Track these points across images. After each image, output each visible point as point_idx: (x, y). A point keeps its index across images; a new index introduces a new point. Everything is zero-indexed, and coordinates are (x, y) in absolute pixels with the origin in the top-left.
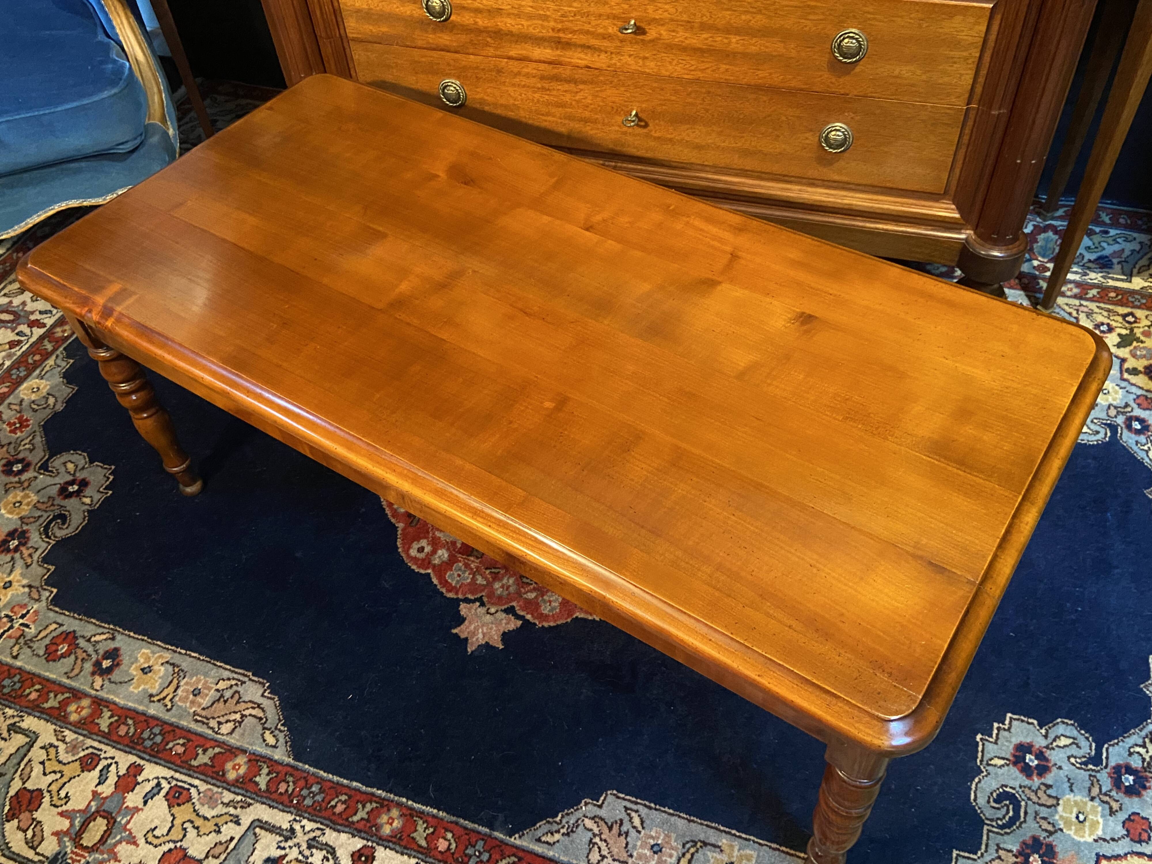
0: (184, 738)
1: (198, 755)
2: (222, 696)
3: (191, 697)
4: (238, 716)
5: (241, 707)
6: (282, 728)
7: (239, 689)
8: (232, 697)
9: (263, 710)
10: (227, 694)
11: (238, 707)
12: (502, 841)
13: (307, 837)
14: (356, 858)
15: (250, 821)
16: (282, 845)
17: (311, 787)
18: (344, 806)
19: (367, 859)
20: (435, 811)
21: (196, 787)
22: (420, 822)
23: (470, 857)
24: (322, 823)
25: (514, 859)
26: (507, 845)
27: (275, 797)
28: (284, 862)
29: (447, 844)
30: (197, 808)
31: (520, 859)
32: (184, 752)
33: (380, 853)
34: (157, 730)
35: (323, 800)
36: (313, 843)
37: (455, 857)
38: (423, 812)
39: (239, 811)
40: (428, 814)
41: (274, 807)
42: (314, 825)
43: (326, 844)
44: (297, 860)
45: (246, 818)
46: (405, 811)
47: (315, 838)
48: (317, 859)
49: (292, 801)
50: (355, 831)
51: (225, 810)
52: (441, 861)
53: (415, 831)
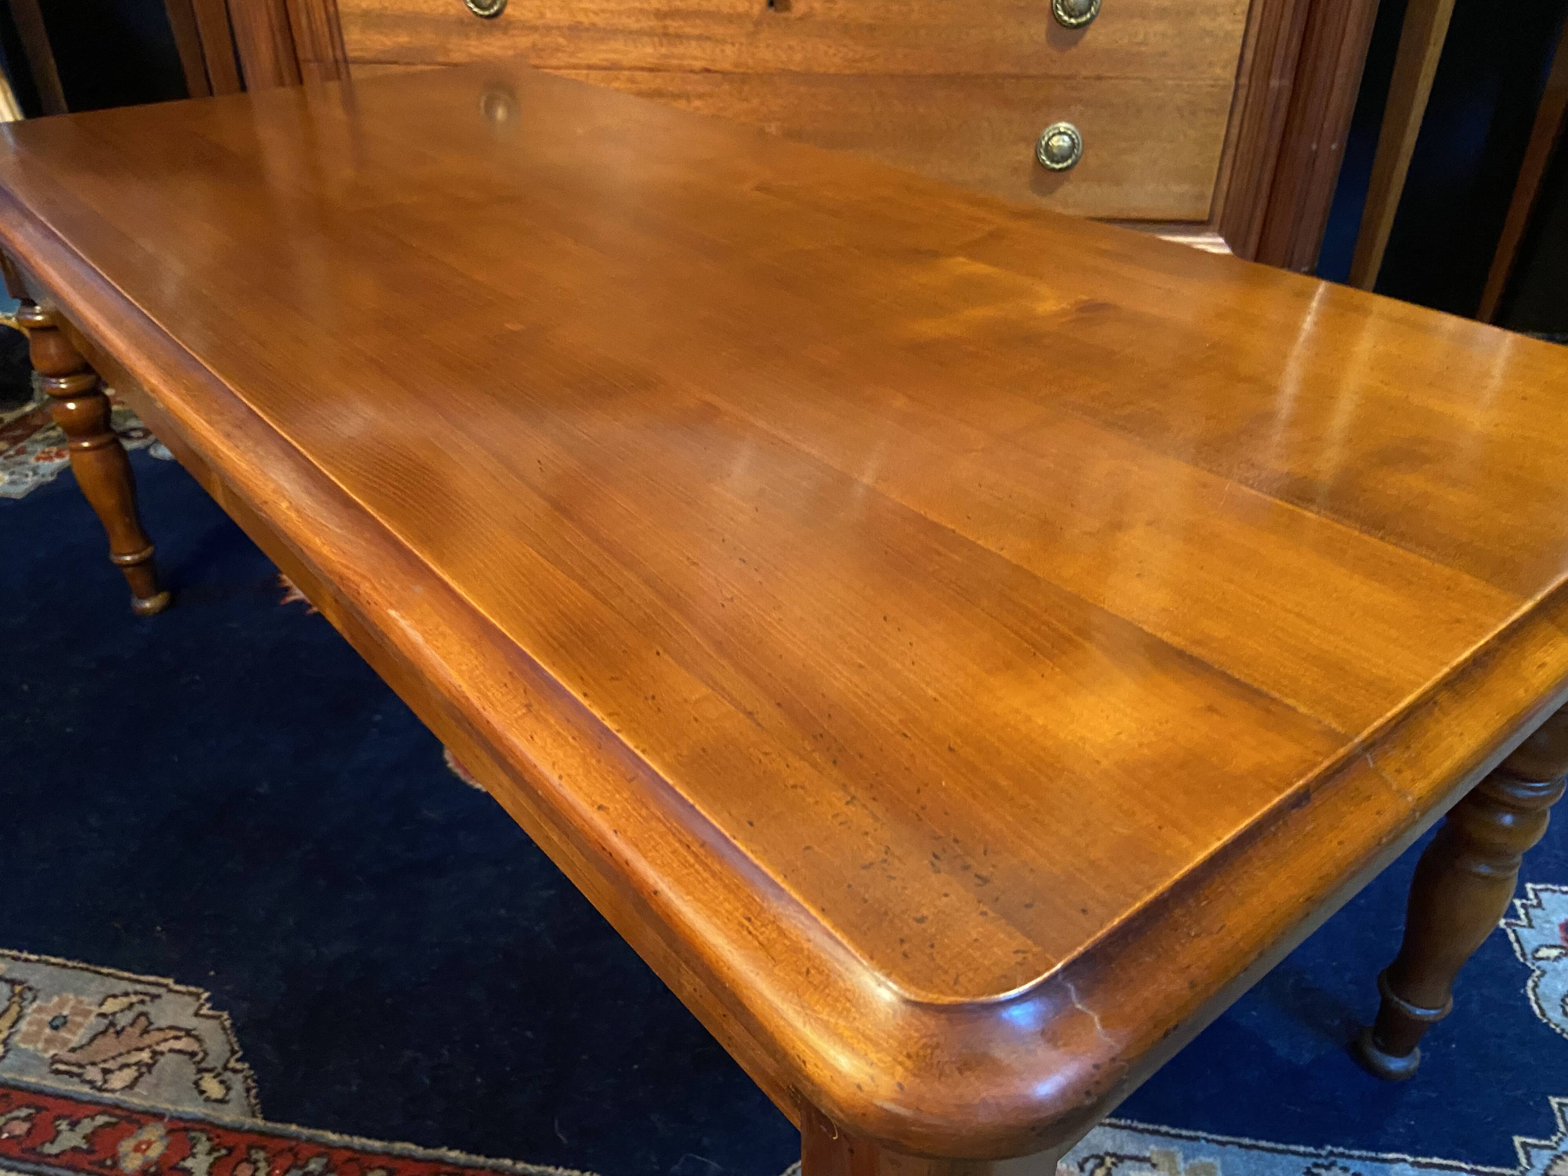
0: (28, 1106)
1: (58, 1133)
2: (112, 1024)
3: (48, 1031)
4: (145, 1056)
5: (153, 1037)
6: (239, 1066)
7: (148, 1008)
8: (132, 1024)
9: (197, 1039)
10: (123, 1020)
11: (148, 1040)
17: (306, 1164)
32: (29, 1132)
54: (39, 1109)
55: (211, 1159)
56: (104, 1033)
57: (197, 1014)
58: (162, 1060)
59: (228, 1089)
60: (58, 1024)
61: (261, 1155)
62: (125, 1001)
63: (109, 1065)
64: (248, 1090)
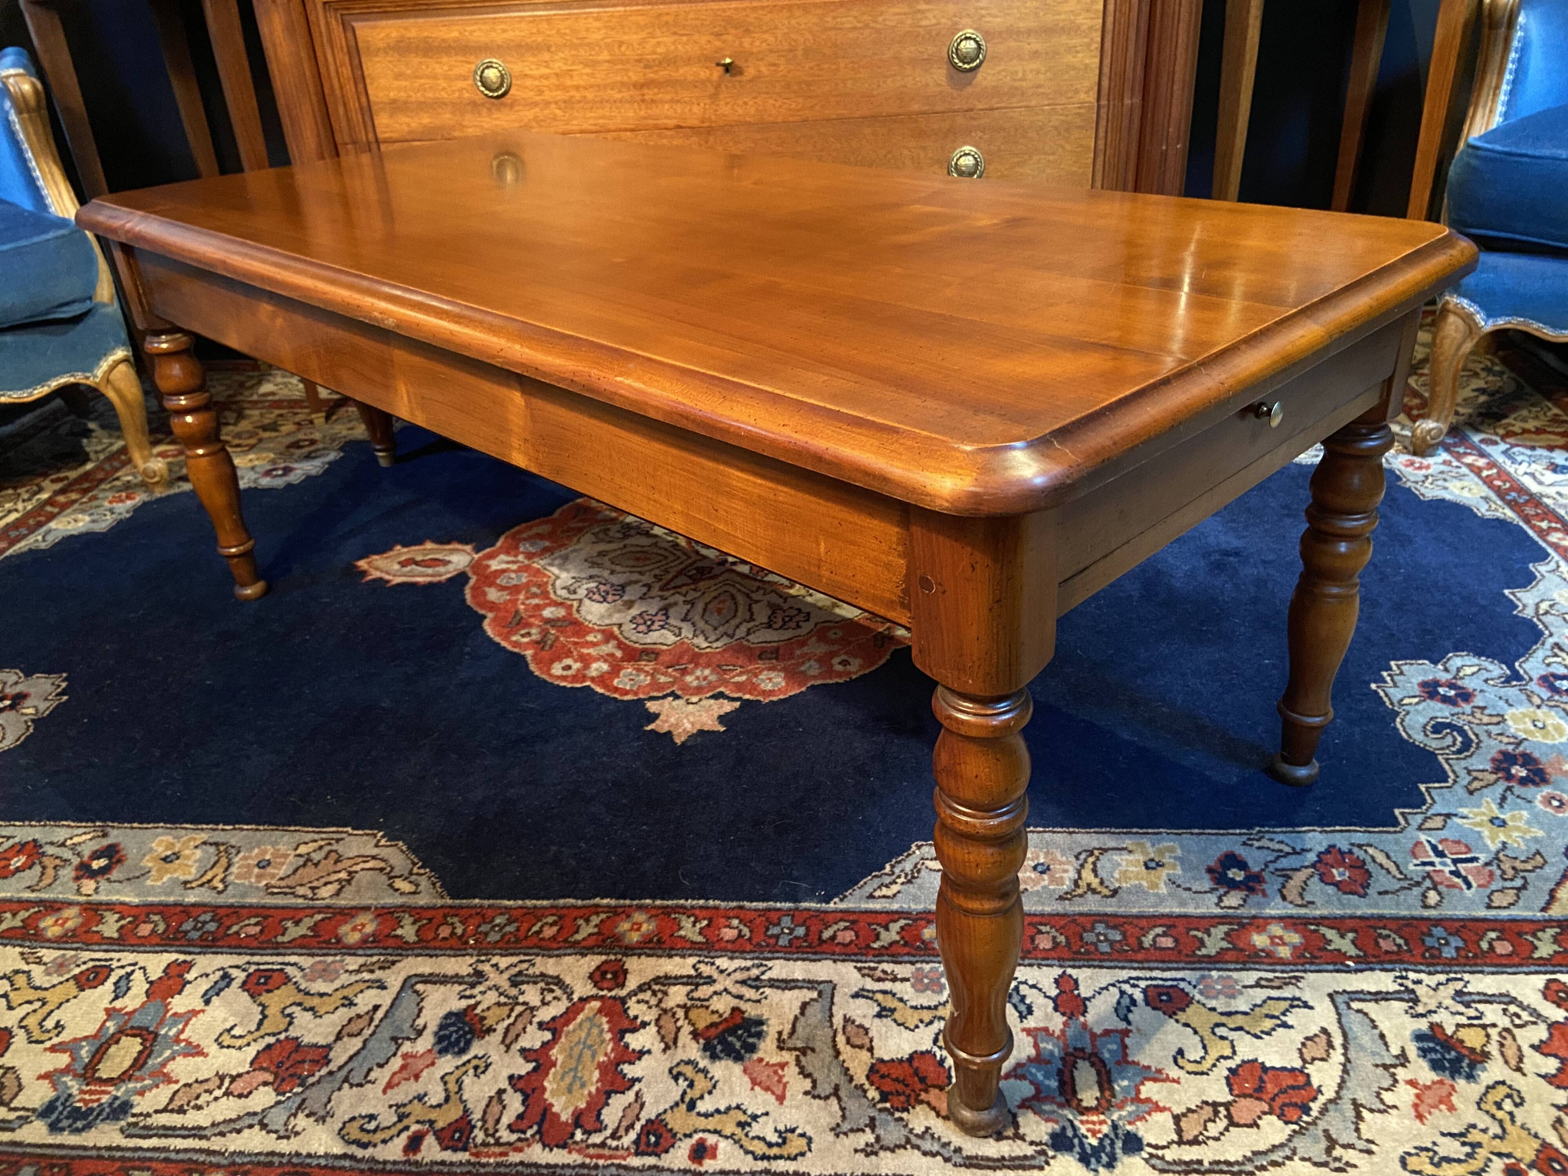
0: (256, 916)
1: (286, 929)
2: (309, 860)
3: (256, 870)
4: (343, 875)
5: (346, 864)
6: (421, 871)
7: (334, 847)
8: (326, 858)
9: (382, 860)
10: (317, 857)
11: (340, 866)
12: (818, 910)
13: (506, 975)
14: (597, 977)
15: (401, 979)
16: (468, 993)
17: (493, 920)
18: (555, 929)
19: (615, 975)
20: (701, 902)
21: (295, 964)
22: (684, 918)
23: (777, 937)
24: (525, 954)
25: (842, 925)
26: (826, 912)
27: (438, 944)
28: (478, 1011)
29: (735, 932)
30: (302, 987)
31: (853, 922)
32: (262, 931)
33: (632, 963)
34: (207, 917)
35: (518, 929)
36: (519, 979)
37: (754, 942)
38: (683, 907)
39: (379, 974)
40: (693, 907)
41: (437, 956)
42: (514, 959)
43: (542, 975)
44: (498, 1004)
45: (394, 978)
46: (654, 912)
47: (520, 973)
48: (531, 995)
49: (467, 942)
50: (582, 949)
51: (354, 978)
52: (735, 949)
53: (680, 928)
54: (266, 918)
55: (416, 927)
56: (304, 865)
57: (377, 846)
58: (357, 876)
59: (417, 885)
60: (263, 865)
61: (455, 920)
62: (315, 845)
63: (315, 884)
64: (434, 884)
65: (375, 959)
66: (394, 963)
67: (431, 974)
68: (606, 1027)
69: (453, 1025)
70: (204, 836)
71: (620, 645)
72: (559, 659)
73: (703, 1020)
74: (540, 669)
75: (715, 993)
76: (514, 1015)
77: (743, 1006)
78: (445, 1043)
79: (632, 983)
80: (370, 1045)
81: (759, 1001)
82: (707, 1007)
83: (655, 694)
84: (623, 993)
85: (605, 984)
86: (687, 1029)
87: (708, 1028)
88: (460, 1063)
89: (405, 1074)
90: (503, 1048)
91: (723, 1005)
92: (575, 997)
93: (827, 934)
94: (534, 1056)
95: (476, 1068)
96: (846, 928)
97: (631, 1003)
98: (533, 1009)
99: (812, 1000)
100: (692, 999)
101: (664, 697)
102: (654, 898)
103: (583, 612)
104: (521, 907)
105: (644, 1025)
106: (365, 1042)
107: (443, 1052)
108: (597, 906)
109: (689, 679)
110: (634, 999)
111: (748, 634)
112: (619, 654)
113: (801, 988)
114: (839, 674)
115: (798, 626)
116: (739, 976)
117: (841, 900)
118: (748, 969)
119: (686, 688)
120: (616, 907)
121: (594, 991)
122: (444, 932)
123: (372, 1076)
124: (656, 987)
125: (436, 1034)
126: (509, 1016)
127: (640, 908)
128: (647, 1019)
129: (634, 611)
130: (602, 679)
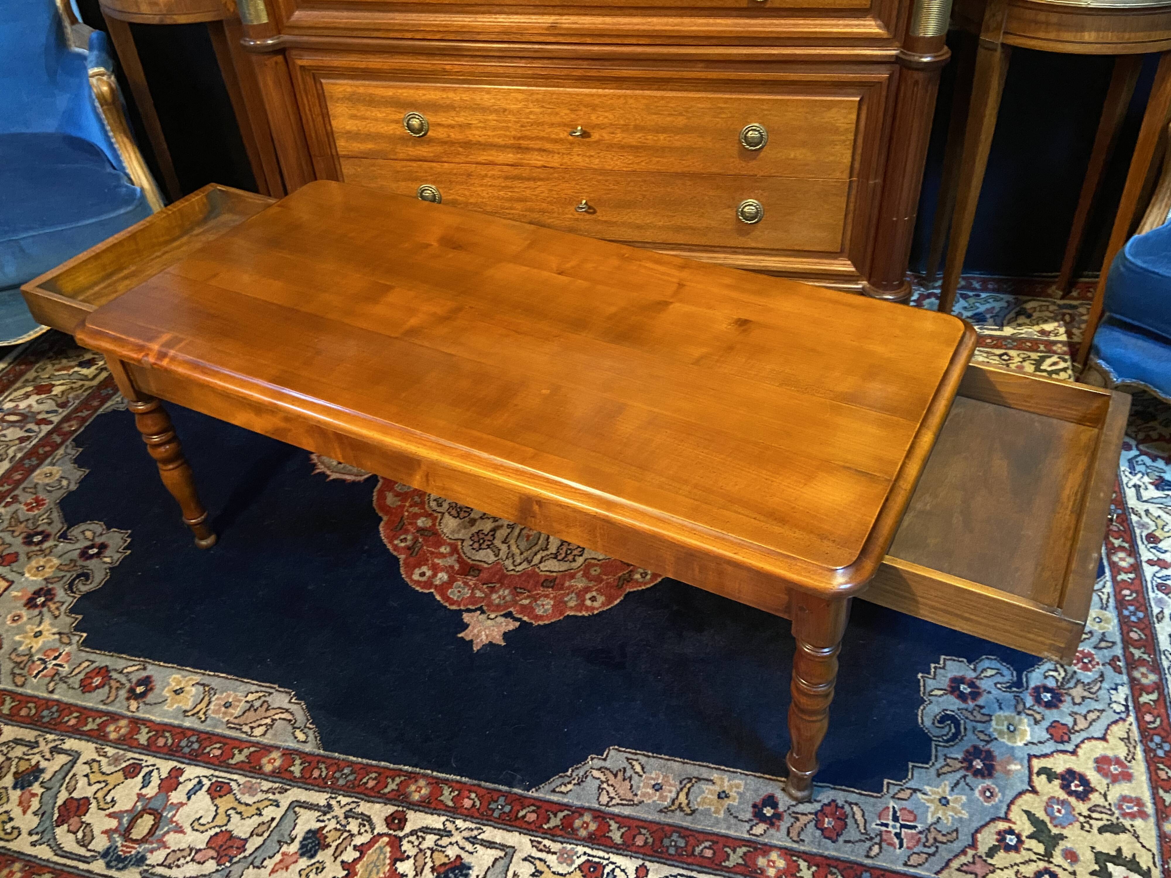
0: (219, 743)
1: (234, 755)
2: (252, 706)
3: (223, 709)
4: (268, 721)
5: (271, 713)
6: (311, 726)
7: (267, 699)
8: (261, 706)
9: (292, 714)
10: (257, 704)
11: (268, 713)
12: (521, 795)
13: (343, 810)
14: (389, 821)
15: (288, 803)
16: (321, 818)
17: (343, 770)
18: (375, 782)
19: (400, 821)
20: (458, 778)
21: (236, 780)
22: (446, 787)
23: (493, 810)
24: (356, 798)
25: (533, 808)
26: (525, 797)
27: (311, 781)
28: (324, 832)
29: (471, 802)
30: (238, 797)
31: (538, 808)
32: (222, 754)
33: (411, 815)
34: (194, 739)
35: (355, 779)
36: (350, 814)
37: (480, 811)
38: (447, 780)
39: (277, 796)
40: (452, 780)
41: (310, 790)
42: (349, 800)
43: (362, 814)
44: (336, 829)
45: (285, 801)
46: (431, 781)
47: (351, 810)
48: (353, 826)
49: (326, 783)
50: (387, 800)
51: (265, 796)
52: (467, 816)
53: (442, 795)
54: (225, 744)
55: (301, 767)
56: (249, 710)
57: (290, 702)
58: (276, 723)
59: (307, 736)
60: (228, 705)
61: (323, 766)
62: (257, 695)
63: (253, 725)
64: (316, 737)
65: (277, 785)
66: (286, 790)
67: (304, 802)
68: (388, 855)
69: (310, 838)
70: (197, 678)
71: (460, 560)
72: (419, 566)
73: (440, 859)
74: (406, 573)
75: (451, 843)
76: (342, 837)
77: (464, 855)
78: (304, 850)
79: (408, 829)
80: (267, 843)
81: (472, 853)
82: (444, 852)
83: (470, 607)
84: (401, 834)
85: (393, 827)
86: (430, 864)
87: (441, 865)
88: (310, 864)
89: (281, 866)
90: (333, 858)
91: (452, 852)
92: (376, 832)
93: (521, 814)
94: (347, 867)
95: (317, 868)
96: (533, 811)
97: (404, 842)
98: (352, 835)
99: (501, 857)
100: (437, 845)
101: (475, 610)
102: (433, 771)
103: (443, 525)
104: (360, 763)
105: (408, 857)
106: (265, 841)
107: (302, 855)
108: (401, 770)
109: (494, 596)
110: (407, 839)
111: (541, 562)
112: (457, 567)
113: (497, 848)
114: (587, 608)
115: (574, 560)
116: (466, 834)
117: (537, 790)
118: (472, 830)
119: (490, 604)
120: (411, 773)
121: (386, 830)
122: (316, 774)
123: (265, 864)
124: (420, 834)
125: (301, 842)
126: (339, 838)
127: (424, 776)
128: (410, 854)
129: (474, 529)
130: (443, 588)
